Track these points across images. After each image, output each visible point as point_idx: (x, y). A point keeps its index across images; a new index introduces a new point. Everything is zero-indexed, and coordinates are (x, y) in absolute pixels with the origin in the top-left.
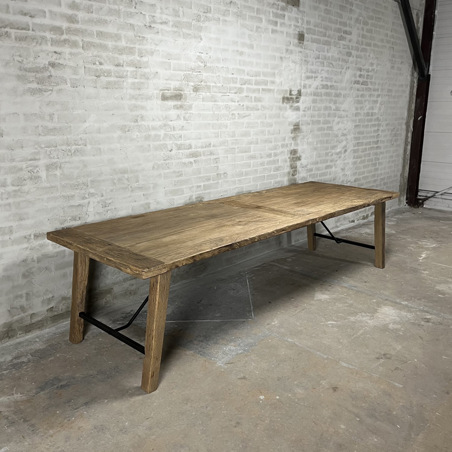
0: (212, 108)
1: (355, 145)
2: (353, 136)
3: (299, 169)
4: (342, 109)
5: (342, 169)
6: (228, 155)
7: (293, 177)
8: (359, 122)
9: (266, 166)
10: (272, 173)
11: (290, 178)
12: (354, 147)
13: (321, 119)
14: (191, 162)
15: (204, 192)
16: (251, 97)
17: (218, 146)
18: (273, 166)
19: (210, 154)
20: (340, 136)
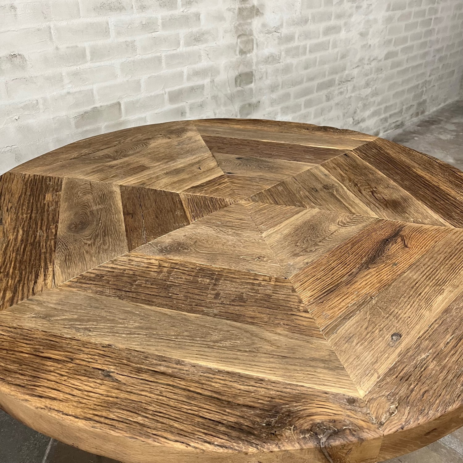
3: (258, 36)
5: (361, 34)
7: (243, 56)
10: (178, 50)
11: (234, 60)
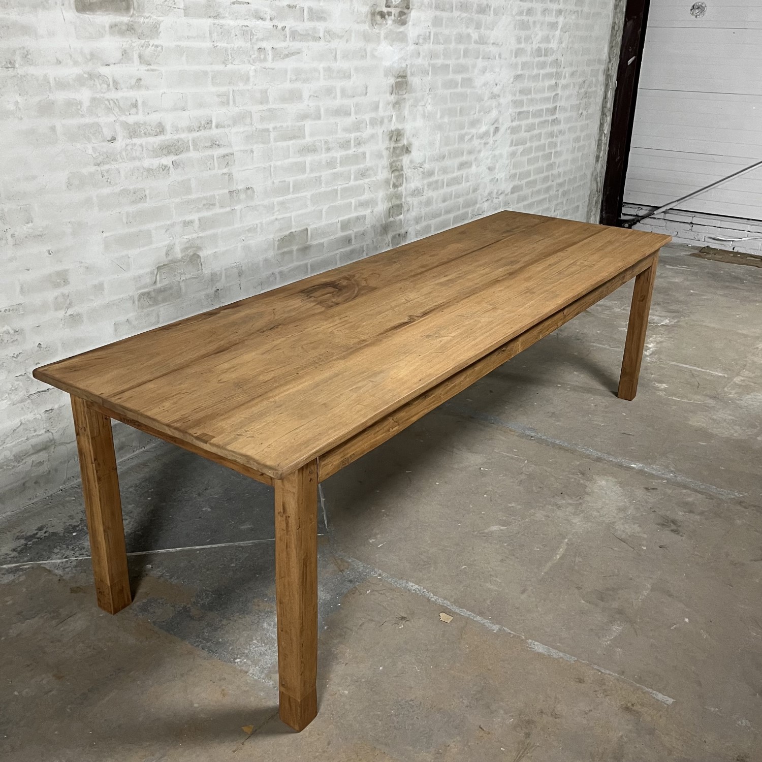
0: (210, 34)
1: (513, 118)
2: (510, 98)
3: (407, 172)
4: (492, 41)
5: (490, 169)
6: (255, 147)
7: (396, 190)
8: (522, 69)
9: (339, 169)
10: (350, 183)
11: (389, 193)
12: (512, 121)
13: (451, 62)
14: (166, 166)
15: (201, 235)
16: (302, 9)
17: (229, 126)
18: (354, 168)
19: (211, 147)
20: (486, 98)
